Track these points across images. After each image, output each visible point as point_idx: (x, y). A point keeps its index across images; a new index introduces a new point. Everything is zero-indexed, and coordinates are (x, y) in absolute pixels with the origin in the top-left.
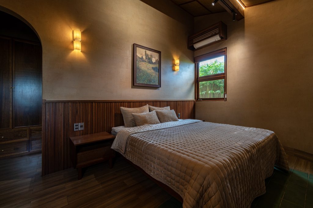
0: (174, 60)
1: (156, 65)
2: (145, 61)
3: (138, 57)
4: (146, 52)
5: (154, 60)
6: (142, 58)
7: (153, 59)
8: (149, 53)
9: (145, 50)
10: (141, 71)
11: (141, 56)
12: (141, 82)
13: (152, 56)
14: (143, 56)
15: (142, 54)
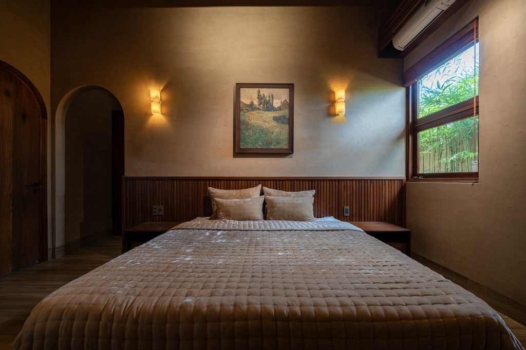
0: (334, 92)
1: (282, 111)
2: (259, 109)
3: (244, 104)
4: (259, 92)
5: (277, 103)
6: (252, 103)
7: (275, 101)
8: (265, 92)
9: (258, 89)
10: (249, 127)
11: (250, 101)
12: (249, 146)
13: (272, 96)
14: (254, 101)
15: (251, 98)
